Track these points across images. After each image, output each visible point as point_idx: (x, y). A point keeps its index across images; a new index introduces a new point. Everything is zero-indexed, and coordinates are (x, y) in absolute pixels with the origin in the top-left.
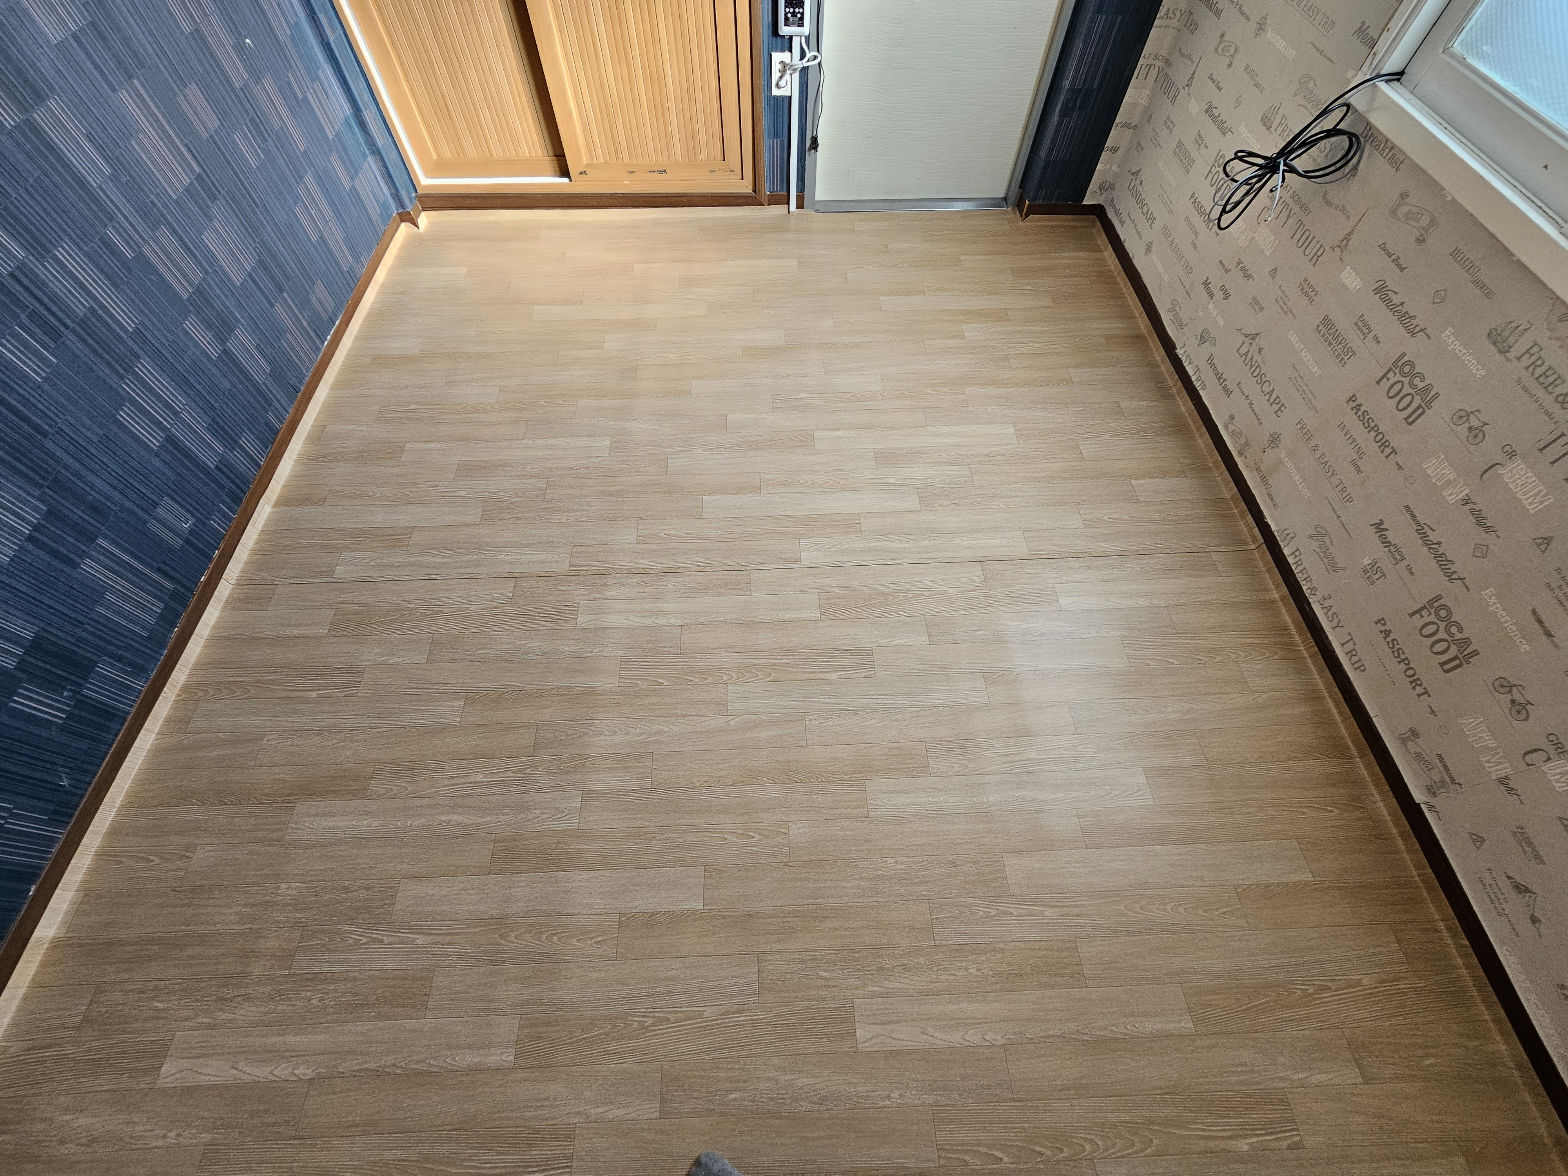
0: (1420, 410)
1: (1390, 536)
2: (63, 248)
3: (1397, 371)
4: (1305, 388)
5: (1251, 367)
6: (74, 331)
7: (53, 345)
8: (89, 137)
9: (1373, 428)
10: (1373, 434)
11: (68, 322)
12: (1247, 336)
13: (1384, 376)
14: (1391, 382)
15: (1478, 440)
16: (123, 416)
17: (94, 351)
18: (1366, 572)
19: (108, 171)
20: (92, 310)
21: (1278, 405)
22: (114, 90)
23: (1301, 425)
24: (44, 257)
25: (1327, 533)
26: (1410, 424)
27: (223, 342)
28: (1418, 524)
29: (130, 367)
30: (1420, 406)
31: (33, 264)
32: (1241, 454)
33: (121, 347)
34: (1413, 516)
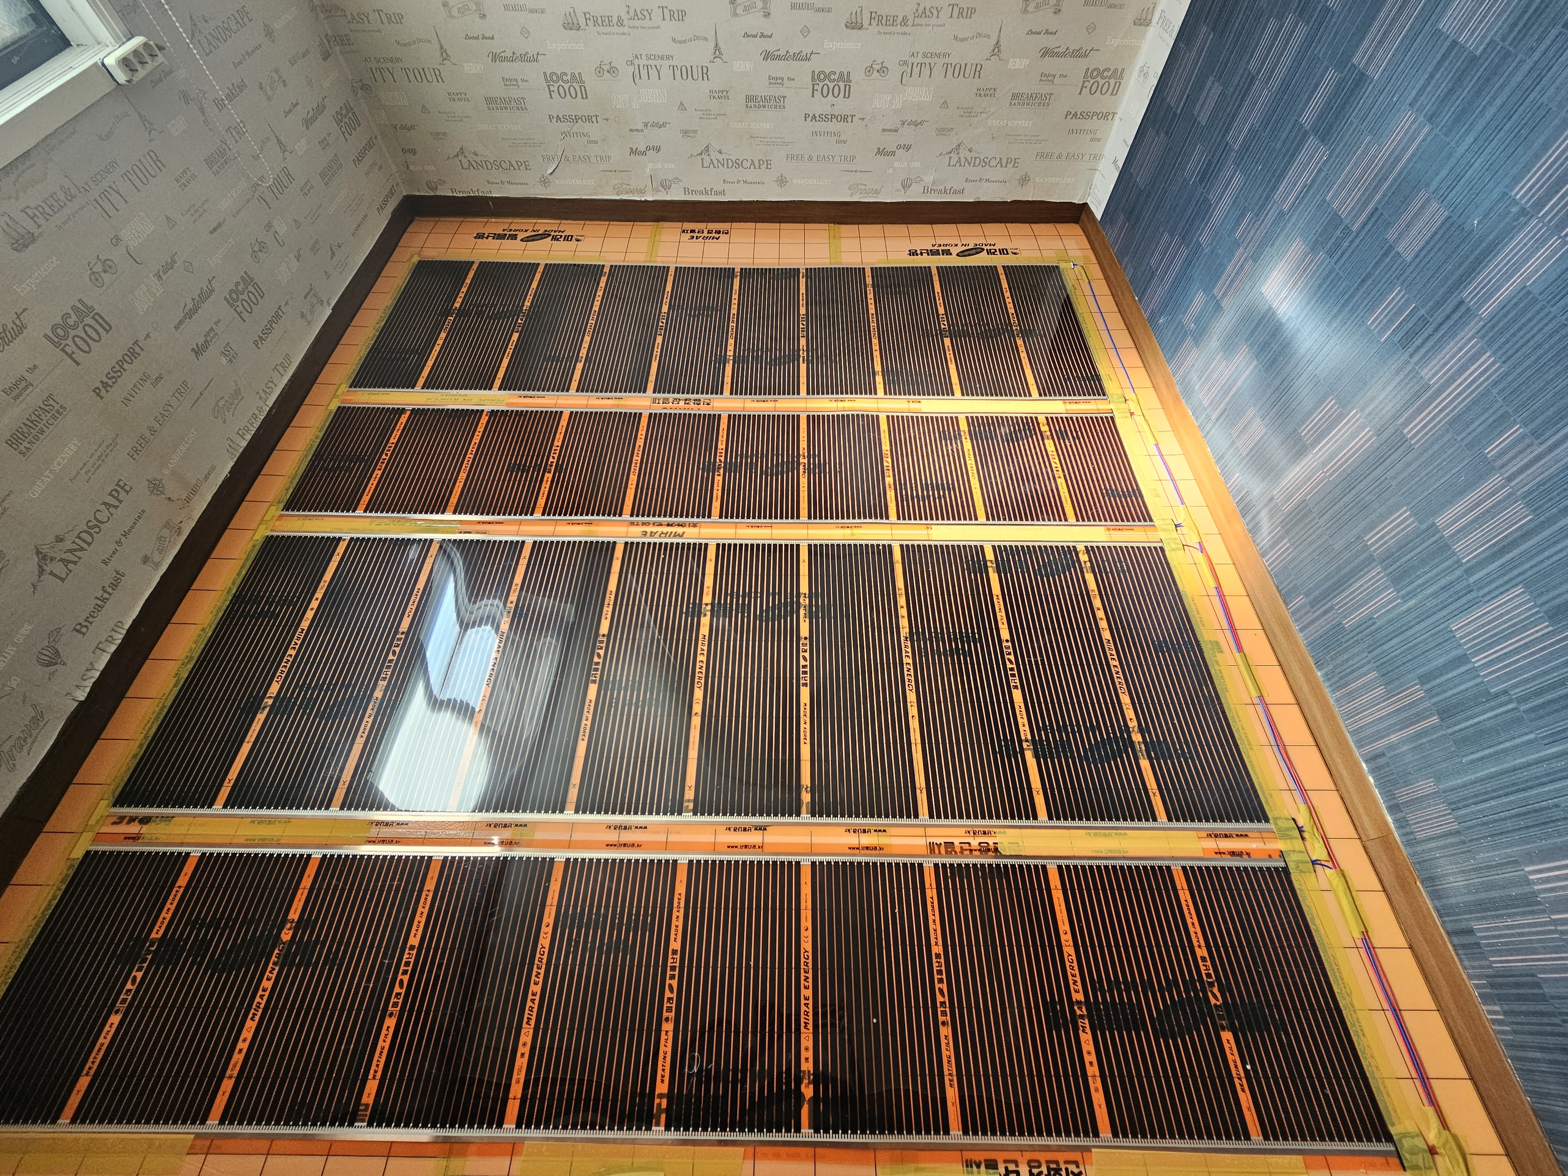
1: (201, 341)
9: (121, 367)
10: (126, 366)
15: (111, 264)
18: (231, 361)
23: (134, 453)
26: (110, 327)
28: (185, 317)
30: (93, 318)
32: (179, 531)
34: (181, 322)
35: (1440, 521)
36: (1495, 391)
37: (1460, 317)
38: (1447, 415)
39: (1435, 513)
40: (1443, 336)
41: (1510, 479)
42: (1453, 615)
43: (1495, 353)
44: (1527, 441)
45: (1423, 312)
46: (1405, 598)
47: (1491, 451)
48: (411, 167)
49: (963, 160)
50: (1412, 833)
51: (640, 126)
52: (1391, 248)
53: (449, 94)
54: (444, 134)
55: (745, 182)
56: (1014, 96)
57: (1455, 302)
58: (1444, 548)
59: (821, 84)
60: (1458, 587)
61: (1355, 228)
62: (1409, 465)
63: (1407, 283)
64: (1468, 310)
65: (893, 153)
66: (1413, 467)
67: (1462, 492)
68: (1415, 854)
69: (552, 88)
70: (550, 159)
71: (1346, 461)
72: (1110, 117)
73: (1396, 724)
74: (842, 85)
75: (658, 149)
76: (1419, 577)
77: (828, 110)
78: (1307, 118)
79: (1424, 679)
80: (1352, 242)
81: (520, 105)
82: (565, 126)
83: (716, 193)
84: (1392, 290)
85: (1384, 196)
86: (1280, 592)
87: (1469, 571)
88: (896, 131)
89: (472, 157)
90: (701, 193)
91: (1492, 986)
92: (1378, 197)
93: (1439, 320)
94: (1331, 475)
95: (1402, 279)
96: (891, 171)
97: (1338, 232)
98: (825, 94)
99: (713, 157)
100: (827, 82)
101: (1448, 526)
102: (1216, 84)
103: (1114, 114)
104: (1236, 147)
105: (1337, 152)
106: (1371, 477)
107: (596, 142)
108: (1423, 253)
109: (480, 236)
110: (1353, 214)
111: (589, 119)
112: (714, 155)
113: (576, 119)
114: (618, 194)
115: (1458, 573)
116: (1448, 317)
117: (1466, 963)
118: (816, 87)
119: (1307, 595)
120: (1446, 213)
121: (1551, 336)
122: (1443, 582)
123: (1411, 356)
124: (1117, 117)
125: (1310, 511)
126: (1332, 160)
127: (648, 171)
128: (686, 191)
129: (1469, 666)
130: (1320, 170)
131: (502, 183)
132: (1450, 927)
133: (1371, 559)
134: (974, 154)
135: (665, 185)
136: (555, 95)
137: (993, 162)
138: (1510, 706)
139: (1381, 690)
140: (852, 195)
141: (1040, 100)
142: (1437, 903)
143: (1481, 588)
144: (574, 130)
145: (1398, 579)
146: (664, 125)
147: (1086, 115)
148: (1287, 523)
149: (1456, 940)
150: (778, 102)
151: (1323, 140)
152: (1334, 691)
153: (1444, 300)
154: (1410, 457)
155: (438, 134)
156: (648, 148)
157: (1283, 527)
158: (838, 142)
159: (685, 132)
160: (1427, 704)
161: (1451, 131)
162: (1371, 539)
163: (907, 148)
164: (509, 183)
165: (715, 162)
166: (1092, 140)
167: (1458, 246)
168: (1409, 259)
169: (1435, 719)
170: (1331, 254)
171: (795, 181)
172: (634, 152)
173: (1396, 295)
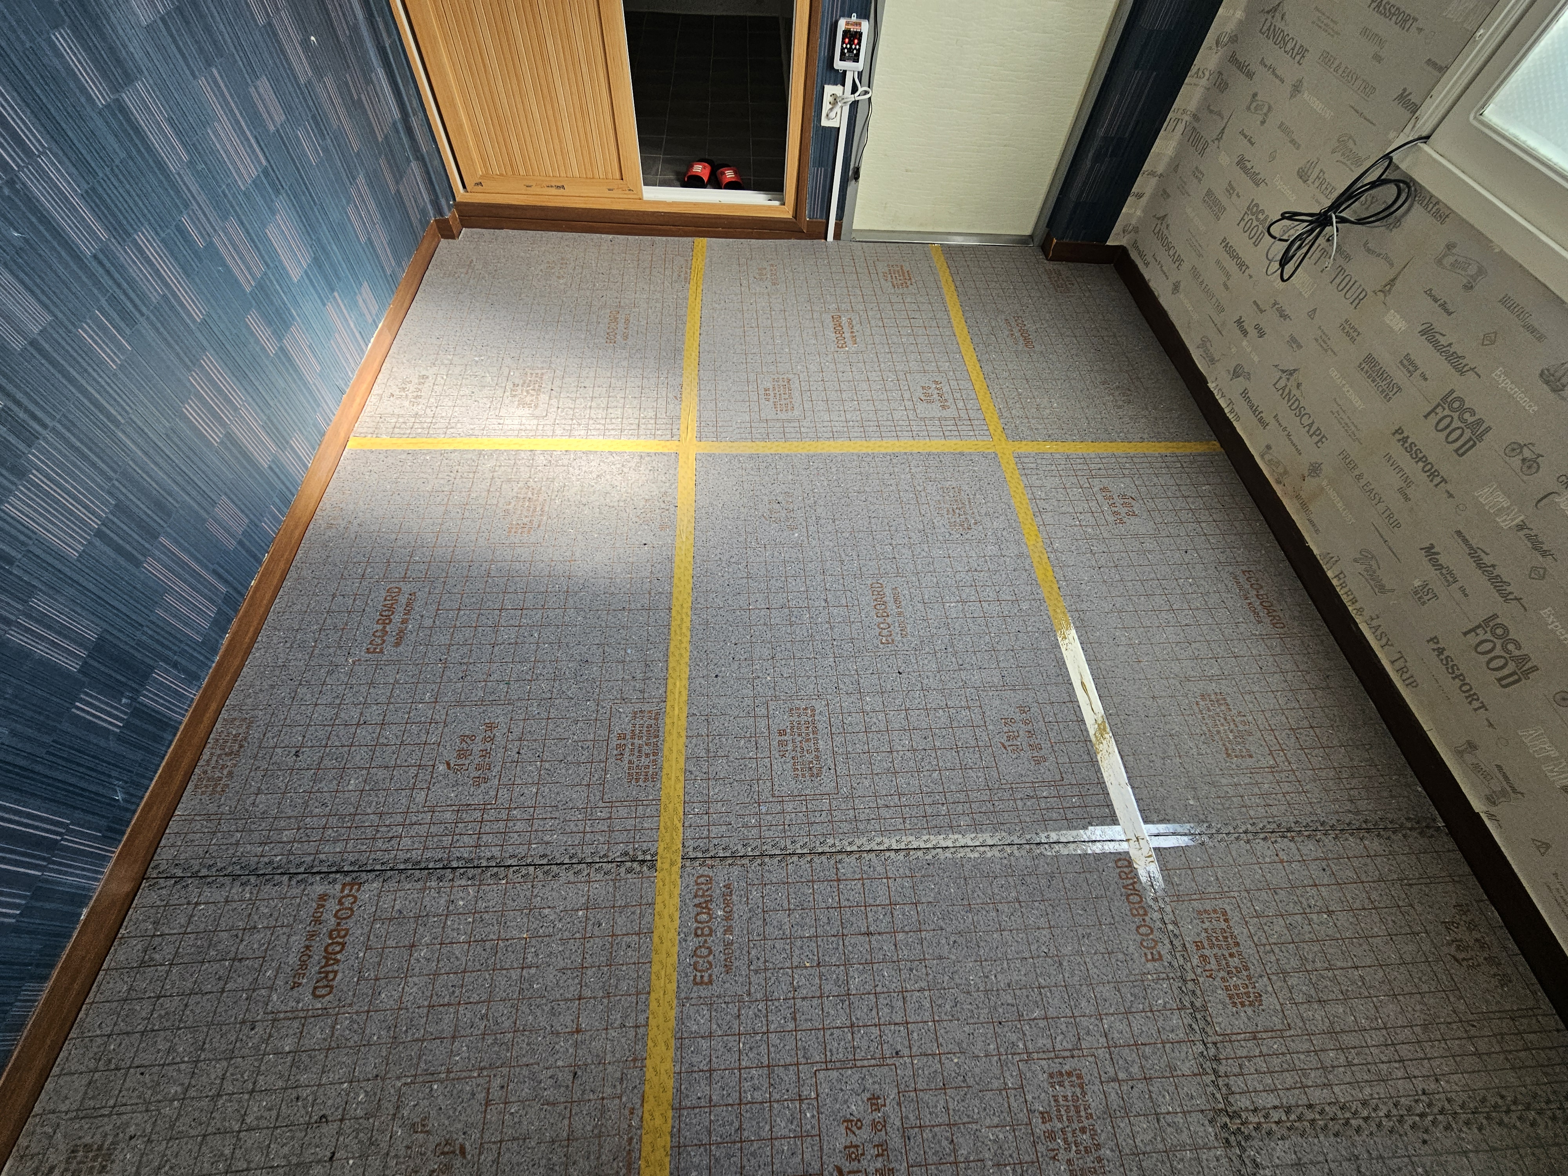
0: (1471, 443)
1: (1442, 559)
2: (143, 233)
3: (1446, 406)
4: (1347, 421)
5: (1289, 401)
6: (148, 319)
7: (128, 331)
8: (170, 121)
9: (1420, 459)
10: (1421, 464)
11: (144, 310)
12: (1283, 371)
13: (1433, 411)
14: (1441, 415)
15: (1534, 470)
16: (188, 409)
17: (165, 341)
18: (1416, 593)
19: (185, 158)
20: (165, 298)
21: (1320, 437)
22: (195, 77)
23: (1344, 456)
24: (124, 241)
25: (1373, 557)
26: (1462, 455)
27: (280, 339)
28: (1471, 548)
29: (197, 359)
30: (1470, 439)
31: (115, 247)
32: (1278, 482)
33: (190, 339)
34: (1465, 540)
36: (163, 235)
37: (109, 259)
39: (244, 291)
43: (134, 231)
44: (189, 211)
45: (103, 301)
47: (201, 244)
52: (33, 343)
57: (95, 264)
64: (101, 250)
84: (82, 340)
93: (110, 283)
95: (70, 327)
108: (44, 298)
116: (108, 272)
173: (86, 334)
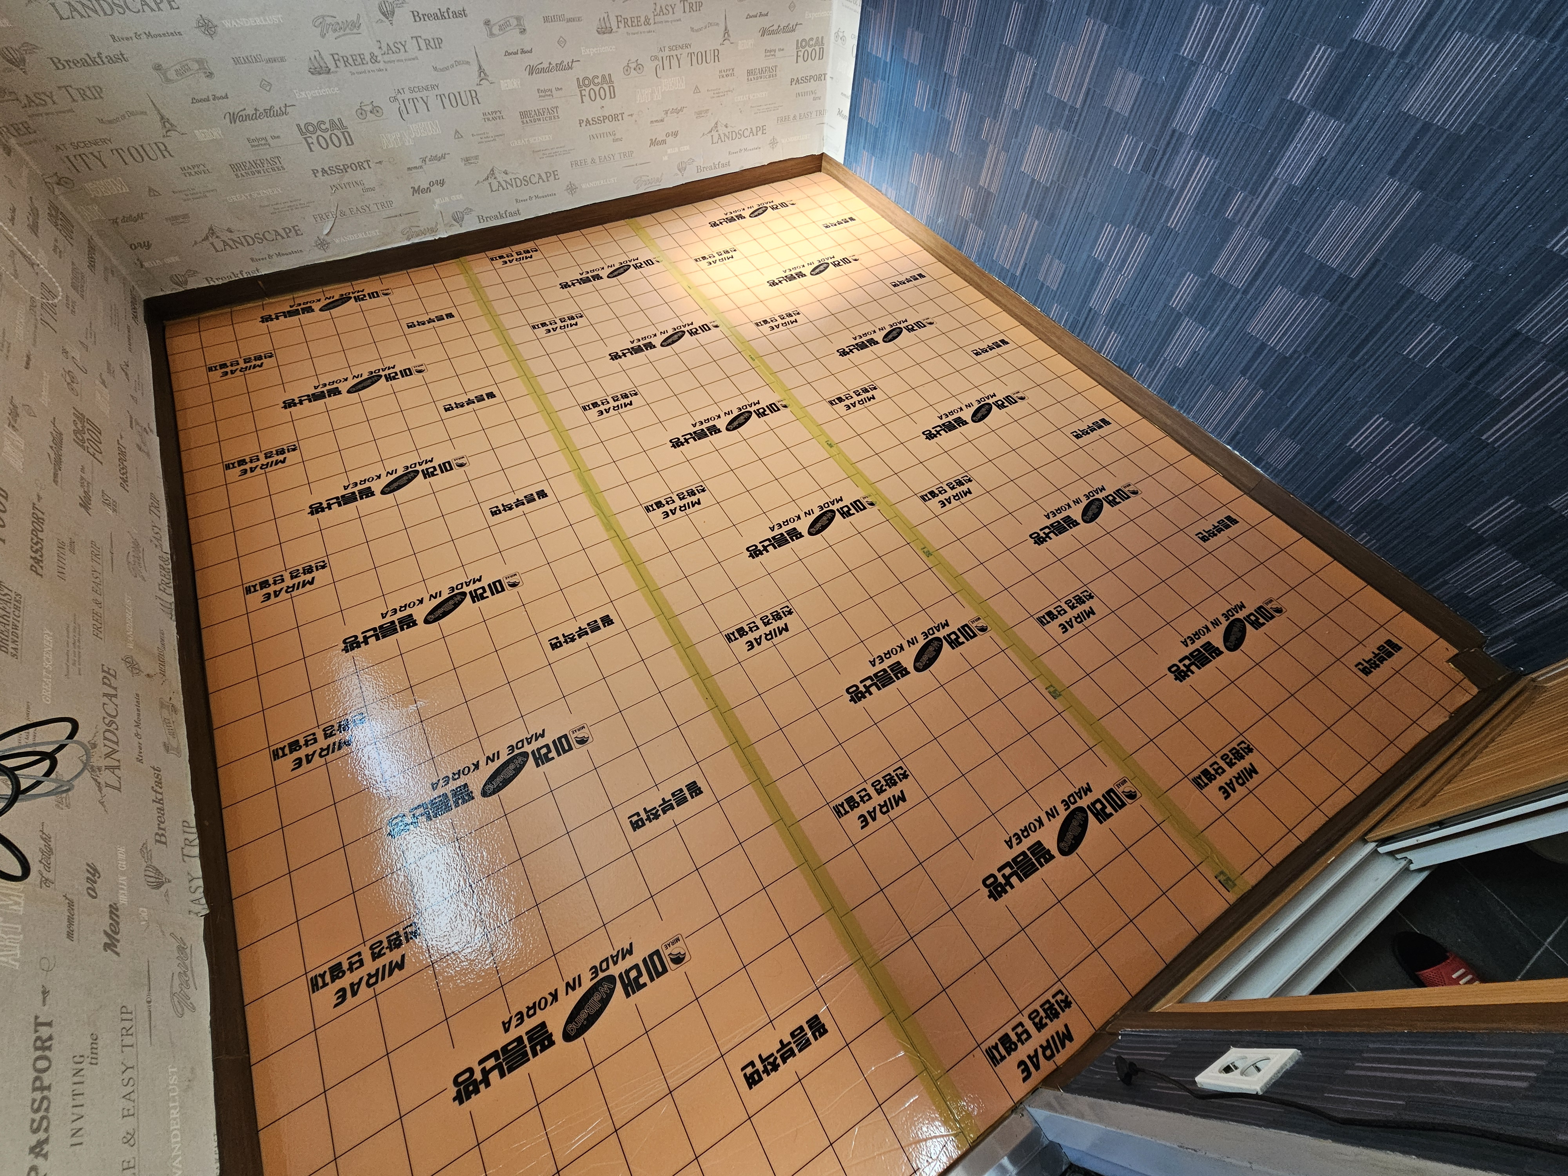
1: (81, 493)
4: (71, 644)
6: (1153, 181)
10: (40, 536)
16: (1108, 228)
17: (1144, 199)
18: (115, 510)
20: (1172, 192)
21: (108, 678)
23: (97, 632)
24: (1197, 148)
28: (56, 470)
29: (1142, 229)
31: (1188, 143)
34: (55, 475)
35: (1214, 270)
36: (1217, 177)
37: (1177, 140)
38: (1192, 204)
39: (1210, 267)
40: (1170, 156)
41: (1248, 225)
42: (1246, 323)
43: (1208, 155)
44: (1249, 199)
45: (1150, 145)
46: (1212, 329)
47: (1229, 214)
48: (146, 264)
49: (722, 136)
50: (1276, 468)
51: (418, 163)
52: (1111, 111)
53: (183, 169)
54: (186, 216)
55: (537, 197)
56: (749, 72)
57: (1170, 132)
58: (1224, 285)
59: (587, 89)
60: (1243, 303)
61: (1078, 106)
62: (1179, 245)
63: (1132, 129)
64: (1181, 133)
65: (664, 142)
66: (1183, 244)
67: (1221, 247)
68: (1282, 480)
69: (310, 140)
70: (323, 218)
71: (1135, 261)
72: (823, 78)
73: (1238, 409)
74: (606, 87)
75: (442, 183)
76: (1215, 311)
77: (600, 113)
78: (1009, 39)
79: (1244, 373)
80: (1080, 115)
81: (275, 165)
82: (335, 179)
83: (511, 215)
84: (1123, 139)
85: (1091, 79)
86: (1122, 370)
87: (1245, 292)
88: (662, 121)
89: (226, 236)
90: (496, 217)
91: (1356, 524)
92: (1087, 80)
93: (1163, 147)
94: (1129, 274)
95: (1127, 129)
96: (666, 158)
97: (1067, 112)
98: (593, 98)
99: (500, 179)
100: (592, 86)
101: (1221, 272)
102: (916, 33)
103: (825, 74)
104: (955, 74)
105: (1043, 58)
106: (1157, 263)
107: (373, 189)
108: (1136, 108)
109: (266, 319)
110: (1073, 97)
111: (360, 166)
112: (501, 177)
113: (345, 169)
114: (409, 239)
115: (1238, 297)
116: (1169, 143)
117: (1338, 522)
118: (583, 92)
119: (1143, 362)
120: (1141, 78)
121: (1238, 132)
122: (1232, 306)
123: (1154, 176)
124: (828, 77)
125: (1123, 305)
126: (1041, 65)
127: (436, 207)
128: (480, 218)
129: (1268, 349)
130: (1035, 74)
131: (270, 256)
132: (1319, 509)
133: (1179, 315)
134: (729, 129)
135: (458, 219)
136: (315, 147)
137: (747, 133)
138: (1302, 357)
139: (1220, 394)
140: (638, 188)
141: (770, 72)
142: (1306, 500)
143: (1256, 299)
144: (345, 180)
145: (1202, 320)
146: (443, 157)
147: (806, 79)
148: (1109, 321)
149: (1326, 513)
150: (552, 113)
151: (1028, 53)
152: (1188, 413)
153: (1162, 132)
154: (1178, 240)
155: (176, 218)
156: (432, 184)
157: (1107, 325)
158: (615, 140)
159: (467, 160)
160: (1253, 386)
161: (1123, 24)
162: (1174, 303)
163: (675, 134)
164: (279, 255)
165: (504, 184)
166: (814, 99)
167: (1158, 96)
168: (1127, 115)
169: (1261, 392)
170: (1066, 128)
171: (584, 186)
172: (416, 191)
173: (1127, 140)
